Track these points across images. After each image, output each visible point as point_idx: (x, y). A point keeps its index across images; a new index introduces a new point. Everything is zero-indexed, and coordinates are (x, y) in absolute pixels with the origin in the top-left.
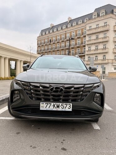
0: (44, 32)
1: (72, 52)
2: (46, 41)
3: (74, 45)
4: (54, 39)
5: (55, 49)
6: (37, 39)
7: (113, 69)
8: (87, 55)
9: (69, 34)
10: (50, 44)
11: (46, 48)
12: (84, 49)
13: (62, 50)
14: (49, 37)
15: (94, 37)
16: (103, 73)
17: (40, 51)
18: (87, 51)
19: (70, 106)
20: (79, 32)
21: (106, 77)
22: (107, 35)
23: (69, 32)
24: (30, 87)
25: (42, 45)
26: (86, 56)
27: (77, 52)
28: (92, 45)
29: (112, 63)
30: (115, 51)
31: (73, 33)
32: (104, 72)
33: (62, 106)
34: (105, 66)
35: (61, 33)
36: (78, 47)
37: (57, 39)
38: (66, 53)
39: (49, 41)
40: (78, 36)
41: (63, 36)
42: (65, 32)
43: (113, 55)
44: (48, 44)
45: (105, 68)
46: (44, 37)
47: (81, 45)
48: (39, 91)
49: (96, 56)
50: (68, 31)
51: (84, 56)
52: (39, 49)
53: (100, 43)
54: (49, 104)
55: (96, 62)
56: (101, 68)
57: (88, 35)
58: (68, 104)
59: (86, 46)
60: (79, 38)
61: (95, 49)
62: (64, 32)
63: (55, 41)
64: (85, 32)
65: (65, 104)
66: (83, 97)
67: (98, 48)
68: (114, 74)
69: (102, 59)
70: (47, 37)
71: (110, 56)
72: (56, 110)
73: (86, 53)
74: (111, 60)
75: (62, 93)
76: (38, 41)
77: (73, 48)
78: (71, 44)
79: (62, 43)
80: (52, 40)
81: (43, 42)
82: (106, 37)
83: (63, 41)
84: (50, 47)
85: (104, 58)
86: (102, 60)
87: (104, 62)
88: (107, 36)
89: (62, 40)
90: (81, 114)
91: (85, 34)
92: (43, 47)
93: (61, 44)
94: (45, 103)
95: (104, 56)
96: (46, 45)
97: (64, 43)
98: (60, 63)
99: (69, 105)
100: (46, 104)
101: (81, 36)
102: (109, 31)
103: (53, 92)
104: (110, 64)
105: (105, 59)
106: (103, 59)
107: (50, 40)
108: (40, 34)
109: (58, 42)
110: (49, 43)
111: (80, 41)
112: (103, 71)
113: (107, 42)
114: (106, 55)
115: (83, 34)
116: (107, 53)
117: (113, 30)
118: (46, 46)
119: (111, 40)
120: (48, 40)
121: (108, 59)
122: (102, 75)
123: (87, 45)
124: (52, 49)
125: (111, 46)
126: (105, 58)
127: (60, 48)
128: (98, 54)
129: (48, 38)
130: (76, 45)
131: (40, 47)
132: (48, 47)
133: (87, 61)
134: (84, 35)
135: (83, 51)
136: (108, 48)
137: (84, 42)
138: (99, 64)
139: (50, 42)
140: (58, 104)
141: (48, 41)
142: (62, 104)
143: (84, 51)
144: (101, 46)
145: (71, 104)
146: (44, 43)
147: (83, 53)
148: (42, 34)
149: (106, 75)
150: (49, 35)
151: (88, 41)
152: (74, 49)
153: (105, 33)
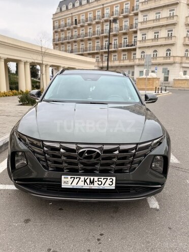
0: (65, 6)
1: (113, 43)
2: (69, 21)
3: (118, 29)
4: (83, 18)
5: (85, 38)
6: (53, 19)
7: (182, 73)
8: (140, 48)
9: (109, 10)
10: (75, 28)
11: (69, 35)
12: (135, 37)
13: (97, 38)
14: (73, 15)
15: (152, 16)
16: (165, 81)
17: (58, 41)
18: (140, 41)
19: (112, 182)
20: (127, 6)
21: (169, 87)
22: (174, 12)
23: (108, 6)
24: (43, 148)
25: (61, 29)
26: (137, 50)
27: (123, 42)
28: (149, 31)
29: (181, 63)
30: (188, 42)
31: (116, 7)
32: (166, 79)
33: (98, 181)
34: (169, 68)
35: (94, 7)
36: (125, 34)
37: (87, 19)
38: (104, 44)
39: (74, 23)
40: (125, 14)
41: (99, 13)
42: (102, 6)
43: (184, 49)
44: (72, 27)
45: (169, 71)
46: (65, 15)
47: (130, 30)
48: (60, 157)
49: (155, 51)
50: (107, 3)
51: (135, 50)
52: (57, 37)
53: (163, 26)
54: (77, 178)
55: (154, 61)
56: (163, 72)
57: (142, 11)
58: (109, 178)
59: (139, 32)
60: (125, 17)
61: (153, 38)
62: (100, 5)
63: (84, 22)
64: (137, 6)
65: (104, 179)
66: (134, 166)
67: (158, 35)
68: (182, 82)
69: (165, 55)
70: (71, 15)
71: (178, 51)
72: (88, 188)
73: (139, 45)
74: (180, 58)
75: (99, 160)
76: (54, 22)
77: (115, 35)
78: (112, 29)
79: (97, 26)
80: (79, 20)
81: (62, 23)
82: (173, 16)
83: (98, 23)
84: (75, 33)
85: (167, 53)
86: (164, 57)
87: (168, 61)
88: (175, 15)
89: (97, 20)
90: (129, 192)
91: (137, 9)
92: (63, 33)
93: (94, 27)
94: (69, 177)
95: (169, 50)
96: (68, 29)
97: (100, 25)
98: (94, 87)
99: (111, 180)
100: (71, 178)
101: (130, 13)
102: (179, 5)
103: (84, 158)
104: (177, 65)
105: (170, 55)
106: (167, 55)
107: (76, 20)
108: (58, 9)
109: (89, 25)
110: (74, 26)
111: (128, 23)
112: (165, 77)
113: (174, 24)
114: (172, 48)
115: (133, 10)
116: (172, 45)
117: (186, 2)
118: (68, 32)
119: (182, 21)
120: (72, 19)
121: (174, 57)
122: (162, 83)
123: (141, 30)
124: (80, 37)
125: (180, 33)
126: (170, 53)
127: (93, 35)
128: (157, 46)
129: (72, 17)
130: (120, 30)
131: (57, 34)
132: (72, 33)
133: (139, 59)
134: (135, 12)
135: (133, 41)
136: (175, 37)
137: (134, 25)
138: (159, 64)
139: (76, 24)
140: (92, 178)
141: (72, 22)
142: (98, 179)
143: (135, 41)
144: (163, 33)
145: (114, 178)
146: (66, 26)
147: (132, 46)
148: (61, 10)
149: (169, 83)
150: (73, 11)
151: (141, 23)
152: (117, 38)
153: (172, 8)
